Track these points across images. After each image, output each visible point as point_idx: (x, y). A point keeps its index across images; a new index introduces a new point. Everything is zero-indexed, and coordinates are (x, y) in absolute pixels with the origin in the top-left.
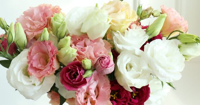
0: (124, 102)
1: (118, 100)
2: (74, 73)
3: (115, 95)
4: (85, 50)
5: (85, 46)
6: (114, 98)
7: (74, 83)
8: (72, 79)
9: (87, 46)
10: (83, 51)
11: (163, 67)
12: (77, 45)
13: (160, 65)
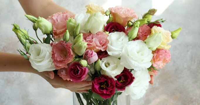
0: (112, 88)
1: (107, 88)
2: (76, 70)
3: (104, 85)
4: (92, 41)
5: (92, 38)
6: (104, 87)
7: (78, 77)
8: (76, 75)
9: (94, 38)
10: (91, 43)
11: (136, 61)
12: (87, 39)
13: (132, 59)
